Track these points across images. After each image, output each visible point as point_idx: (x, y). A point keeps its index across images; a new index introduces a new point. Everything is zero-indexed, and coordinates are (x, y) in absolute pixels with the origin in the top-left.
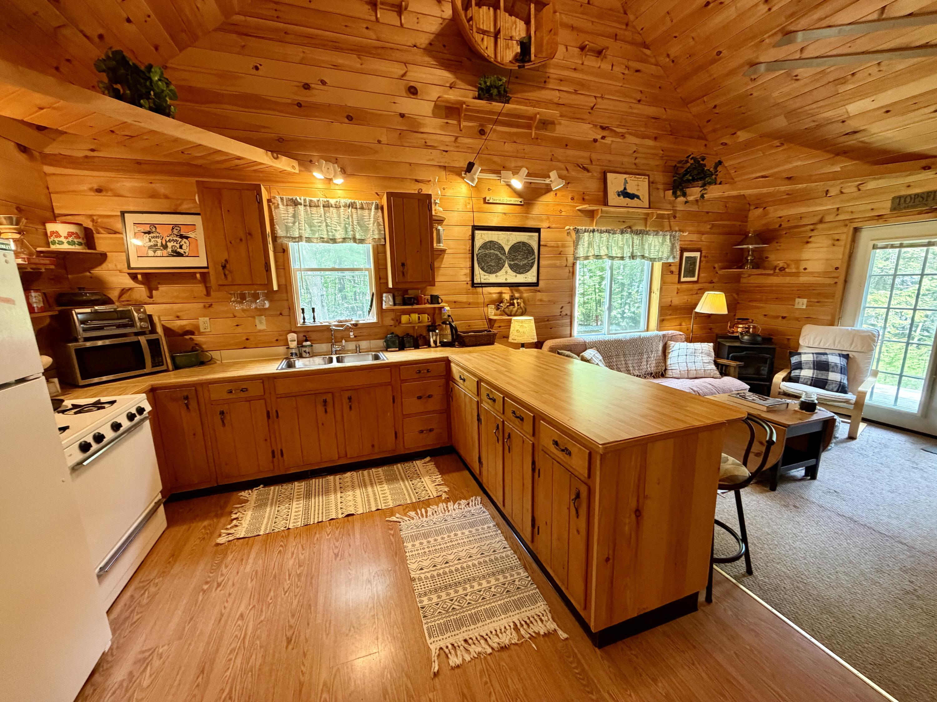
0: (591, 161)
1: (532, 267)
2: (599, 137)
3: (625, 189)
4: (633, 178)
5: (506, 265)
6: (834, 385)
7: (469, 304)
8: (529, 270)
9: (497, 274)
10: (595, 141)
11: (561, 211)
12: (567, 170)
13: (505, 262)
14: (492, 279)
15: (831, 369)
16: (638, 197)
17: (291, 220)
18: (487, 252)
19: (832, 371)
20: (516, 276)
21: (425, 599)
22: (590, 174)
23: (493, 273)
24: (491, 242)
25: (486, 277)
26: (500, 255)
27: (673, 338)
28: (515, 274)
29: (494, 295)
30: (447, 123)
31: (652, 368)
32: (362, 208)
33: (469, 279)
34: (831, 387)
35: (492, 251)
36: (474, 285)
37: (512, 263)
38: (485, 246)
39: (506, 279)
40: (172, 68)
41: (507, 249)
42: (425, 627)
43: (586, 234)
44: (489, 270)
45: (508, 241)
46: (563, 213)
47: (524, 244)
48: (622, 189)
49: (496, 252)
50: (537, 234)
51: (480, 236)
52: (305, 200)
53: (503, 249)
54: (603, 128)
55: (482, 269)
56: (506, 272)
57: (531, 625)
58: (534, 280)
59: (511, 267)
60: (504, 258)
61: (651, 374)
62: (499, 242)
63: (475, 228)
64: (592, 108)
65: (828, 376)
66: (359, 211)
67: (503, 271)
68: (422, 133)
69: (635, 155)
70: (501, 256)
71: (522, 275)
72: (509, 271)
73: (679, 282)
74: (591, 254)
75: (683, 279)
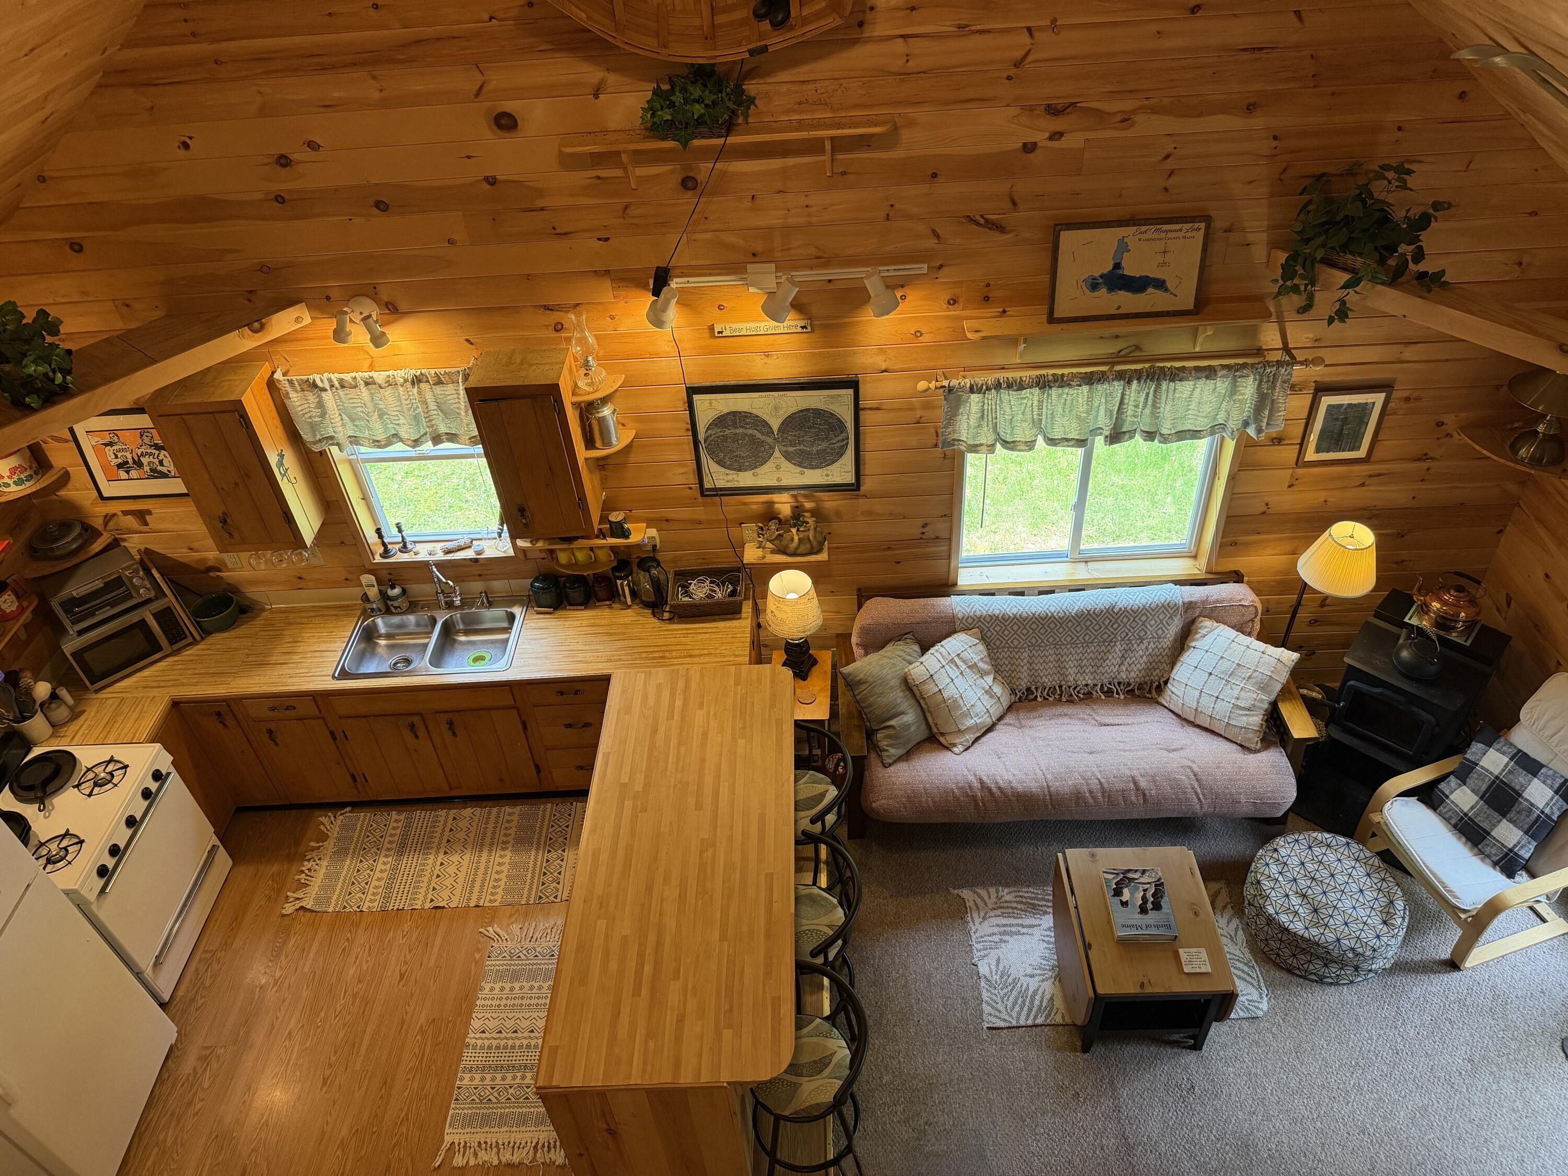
0: (1014, 203)
1: (840, 454)
2: (1040, 138)
3: (1117, 266)
4: (1149, 235)
5: (777, 454)
6: (1494, 851)
7: (700, 522)
8: (833, 462)
9: (756, 470)
10: (1029, 148)
11: (918, 334)
12: (937, 236)
13: (774, 449)
14: (745, 479)
15: (1512, 815)
16: (1160, 284)
17: (316, 412)
18: (727, 432)
19: (1510, 821)
20: (802, 473)
21: (467, 1076)
22: (1011, 235)
23: (746, 470)
24: (734, 413)
25: (730, 477)
26: (759, 435)
27: (1216, 613)
28: (800, 469)
29: (754, 507)
30: (598, 178)
31: (1132, 672)
32: (439, 382)
33: (692, 479)
34: (1488, 850)
35: (741, 430)
36: (703, 491)
37: (791, 449)
38: (721, 421)
39: (779, 480)
40: (52, 178)
41: (775, 427)
42: (451, 1112)
43: (975, 398)
44: (736, 465)
45: (776, 408)
46: (926, 338)
47: (818, 412)
48: (1109, 267)
49: (750, 432)
50: (851, 391)
51: (707, 404)
52: (330, 380)
53: (765, 424)
54: (1053, 111)
55: (721, 463)
56: (778, 467)
57: (553, 1150)
58: (850, 478)
59: (787, 456)
60: (770, 440)
61: (1129, 684)
62: (755, 412)
63: (692, 391)
64: (1018, 64)
65: (1494, 826)
66: (438, 390)
67: (770, 465)
68: (542, 209)
69: (1169, 165)
70: (763, 438)
71: (818, 472)
72: (785, 464)
73: (1300, 462)
74: (984, 442)
75: (1311, 455)
